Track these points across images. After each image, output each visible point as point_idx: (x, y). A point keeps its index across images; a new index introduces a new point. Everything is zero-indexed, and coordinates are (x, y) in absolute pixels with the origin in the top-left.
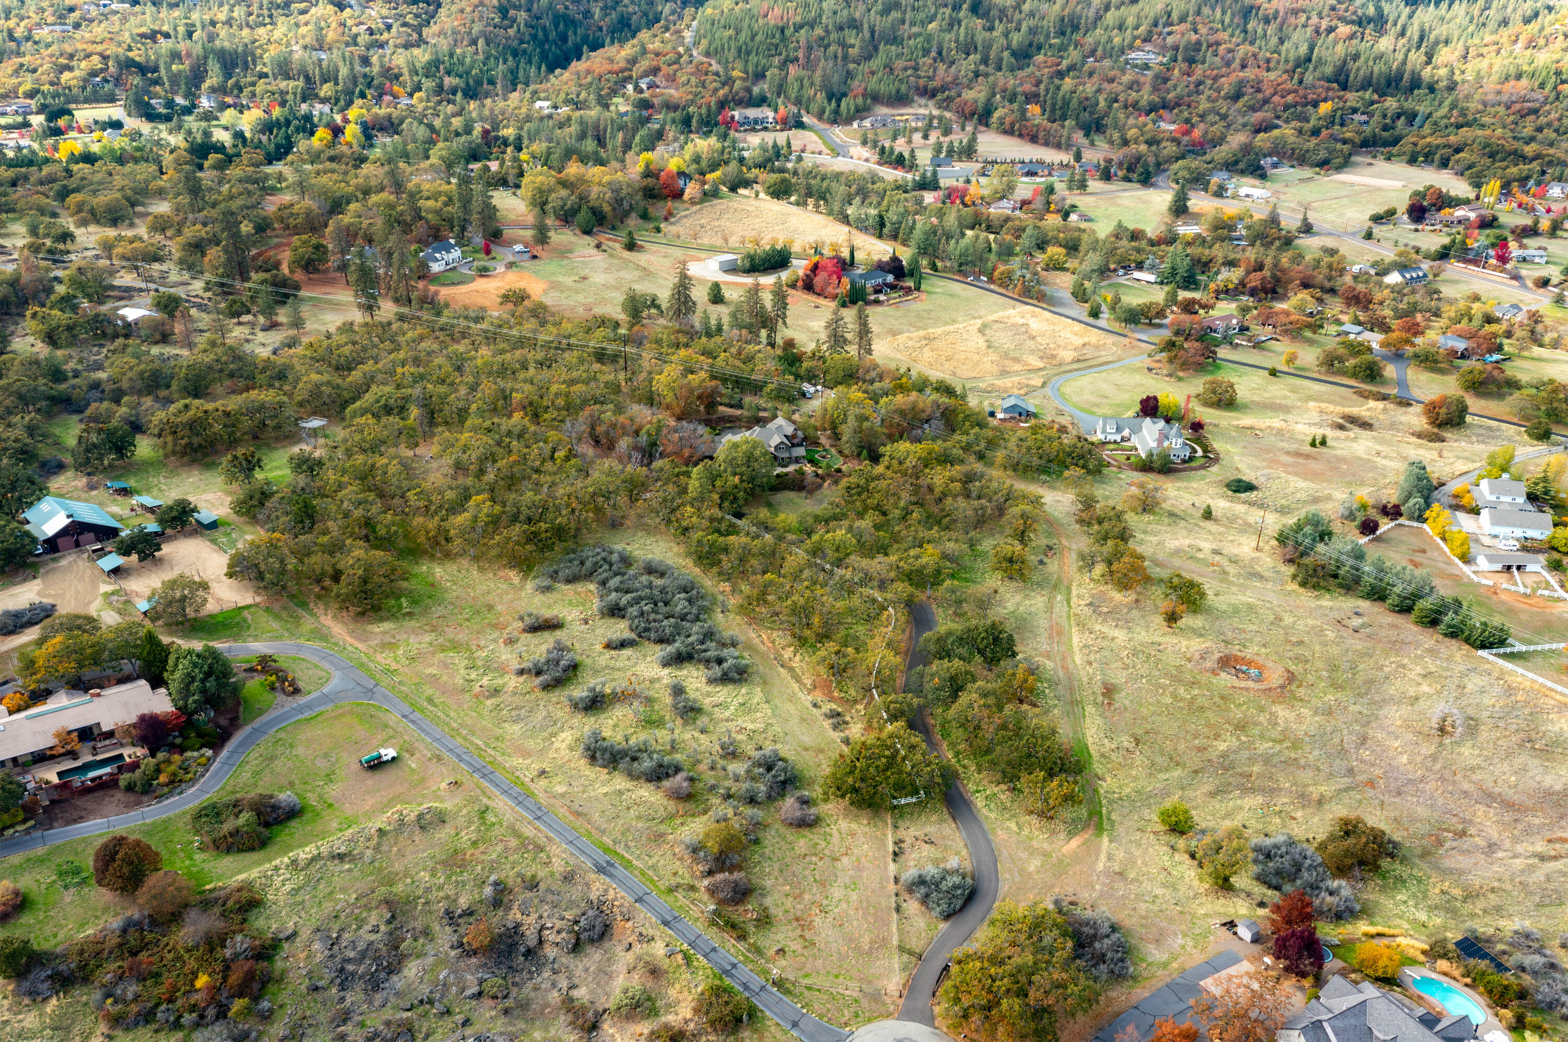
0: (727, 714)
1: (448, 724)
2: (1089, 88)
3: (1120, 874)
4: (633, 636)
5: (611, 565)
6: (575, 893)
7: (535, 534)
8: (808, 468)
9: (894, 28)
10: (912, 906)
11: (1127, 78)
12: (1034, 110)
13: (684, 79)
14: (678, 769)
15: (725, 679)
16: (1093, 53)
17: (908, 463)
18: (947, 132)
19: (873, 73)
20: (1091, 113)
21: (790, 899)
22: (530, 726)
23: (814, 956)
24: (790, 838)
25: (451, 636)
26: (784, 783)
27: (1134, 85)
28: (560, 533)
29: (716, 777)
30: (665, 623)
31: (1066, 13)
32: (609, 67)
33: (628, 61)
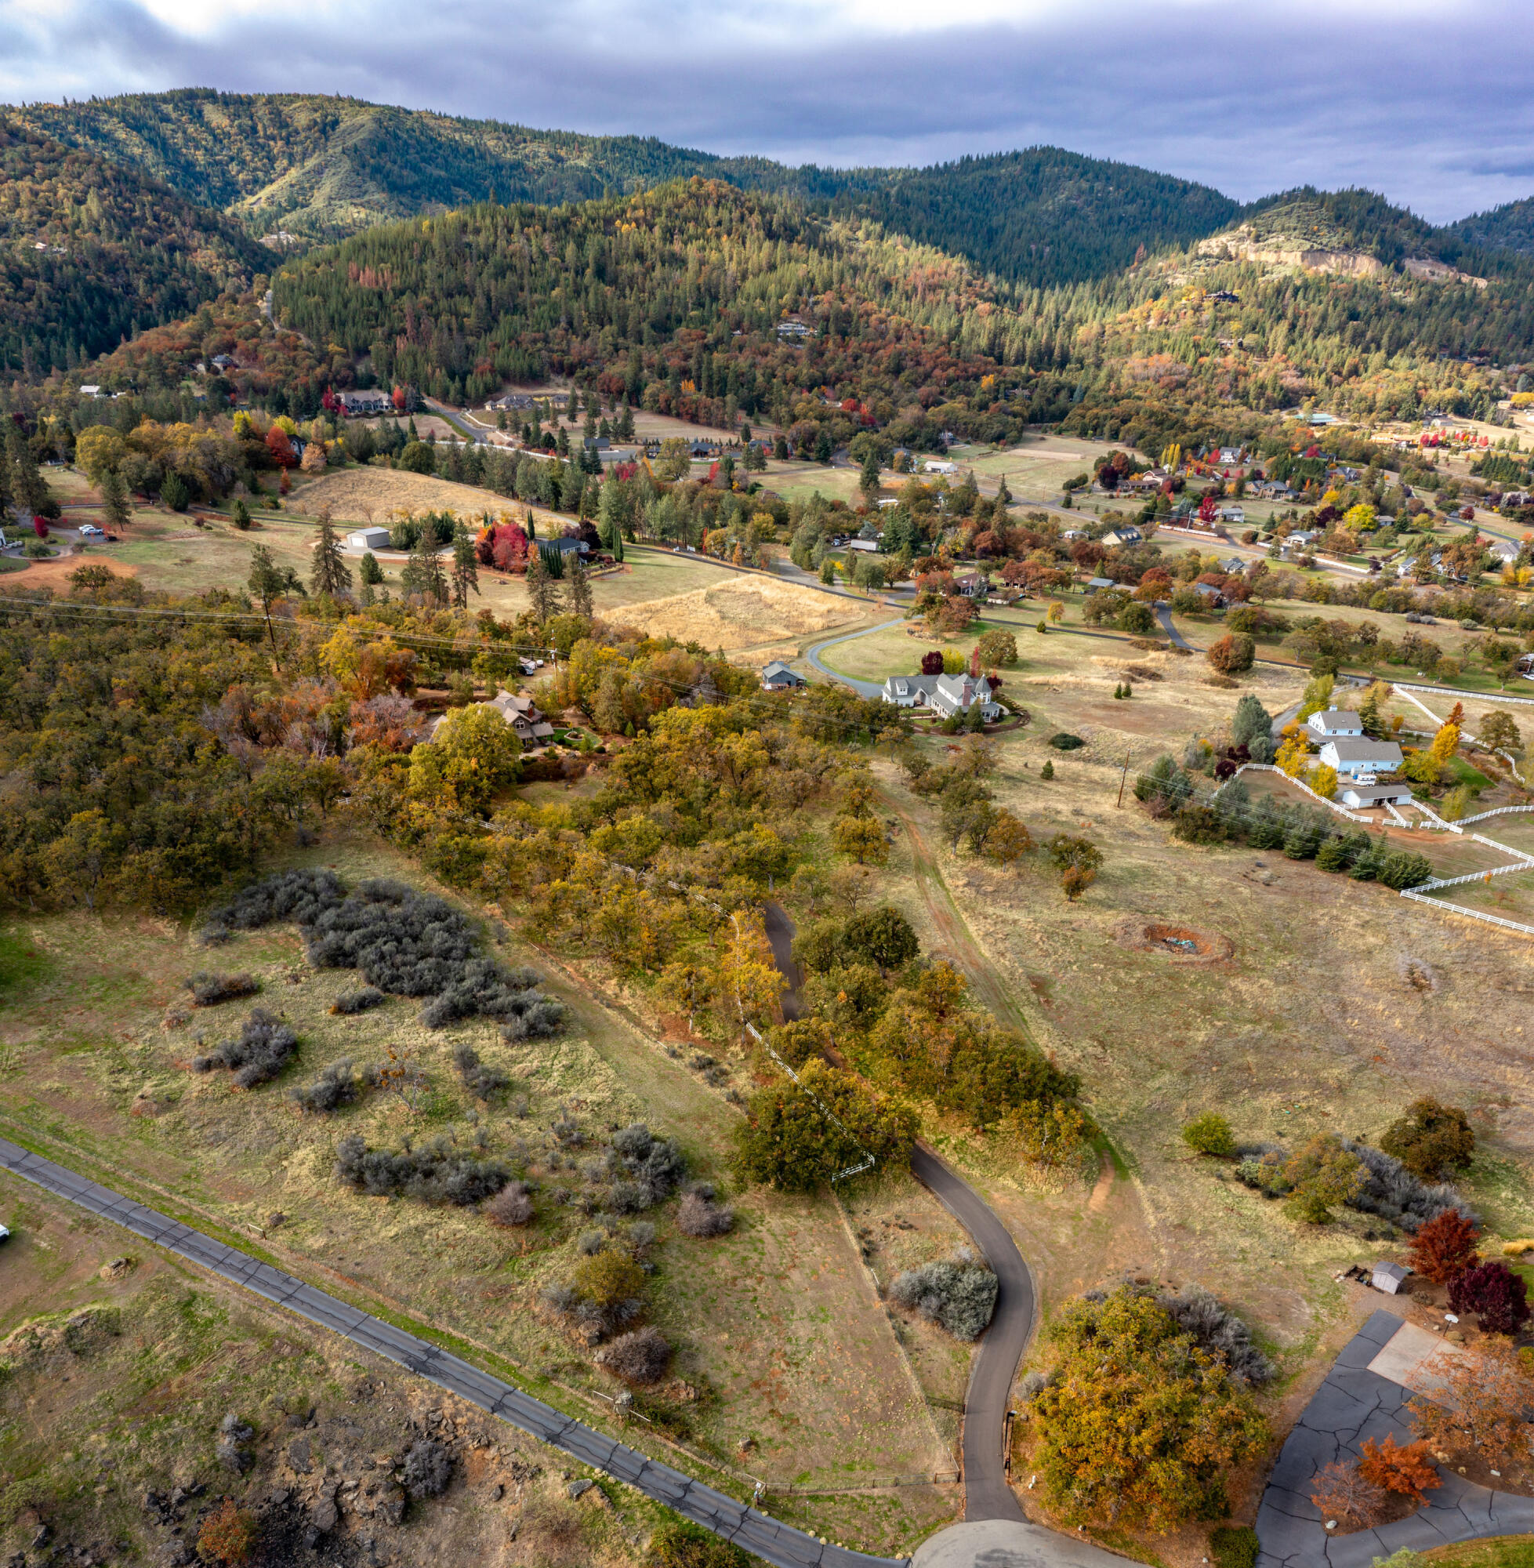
0: (551, 1084)
1: (96, 1166)
2: (742, 362)
3: (1181, 1226)
4: (375, 990)
5: (316, 894)
6: (384, 1413)
7: (187, 861)
8: (560, 751)
9: (512, 294)
10: (920, 1328)
11: (781, 350)
12: (688, 387)
13: (269, 354)
14: (503, 1180)
15: (534, 1034)
16: (738, 325)
17: (692, 732)
18: (596, 413)
19: (497, 346)
20: (751, 390)
21: (735, 1354)
22: (241, 1147)
23: (802, 1440)
24: (702, 1257)
25: (76, 1026)
26: (668, 1174)
27: (789, 358)
28: (226, 857)
29: (563, 1182)
30: (421, 965)
31: (701, 281)
32: (170, 344)
33: (193, 337)
